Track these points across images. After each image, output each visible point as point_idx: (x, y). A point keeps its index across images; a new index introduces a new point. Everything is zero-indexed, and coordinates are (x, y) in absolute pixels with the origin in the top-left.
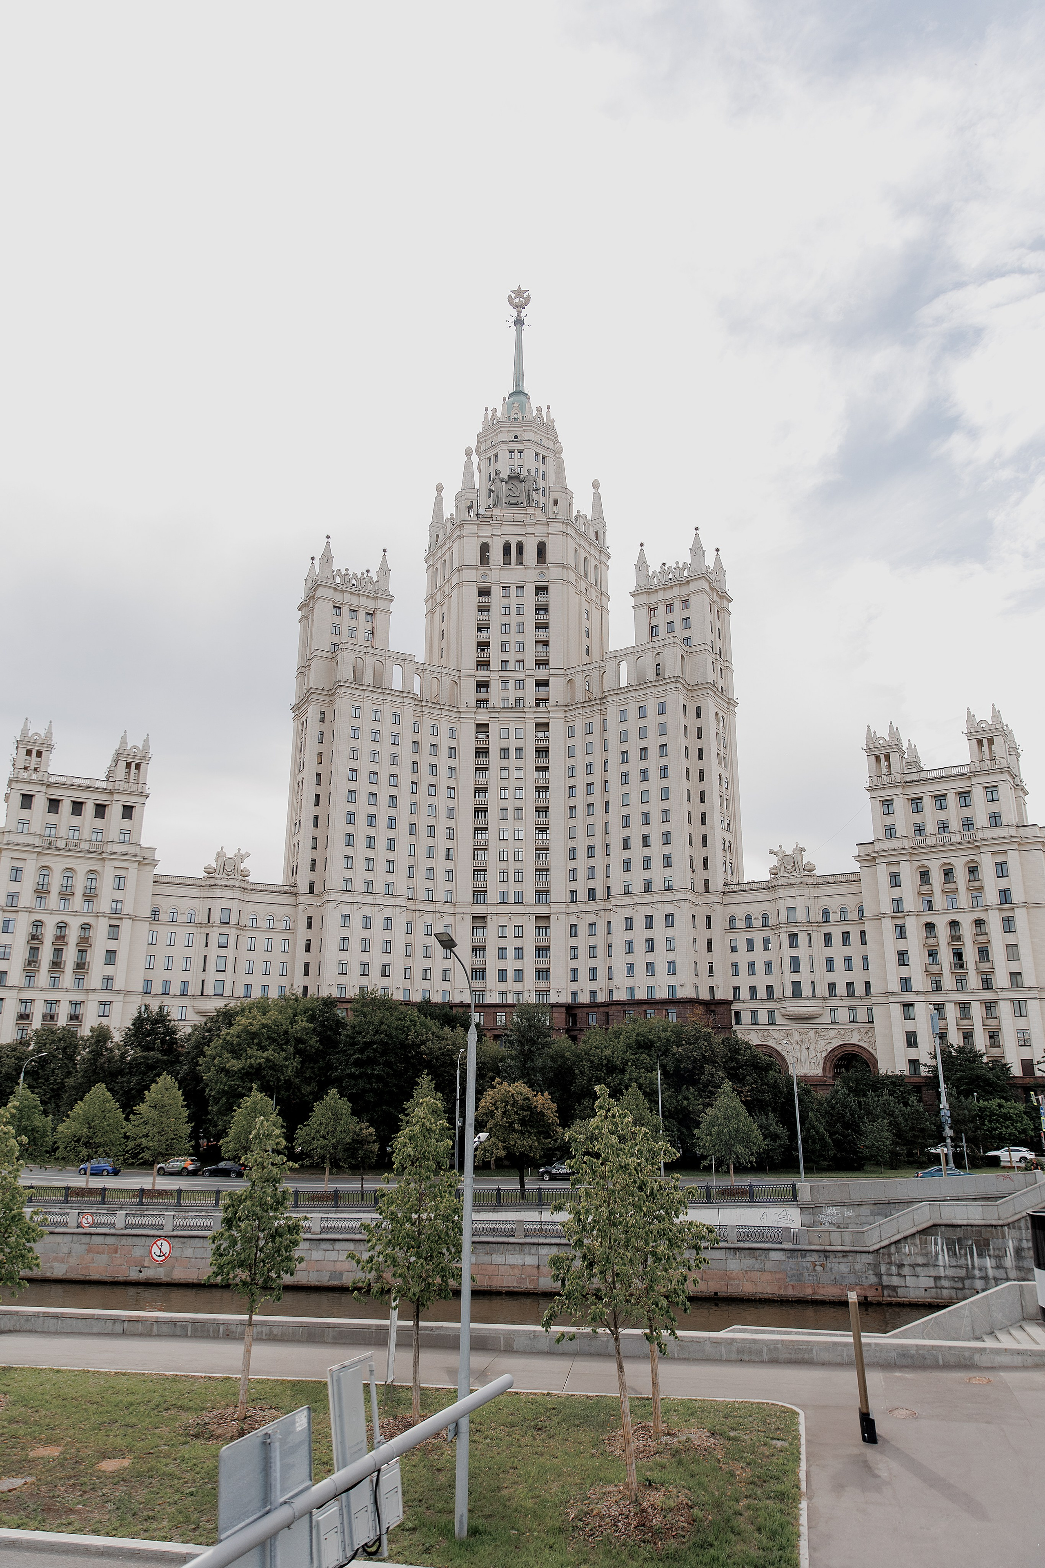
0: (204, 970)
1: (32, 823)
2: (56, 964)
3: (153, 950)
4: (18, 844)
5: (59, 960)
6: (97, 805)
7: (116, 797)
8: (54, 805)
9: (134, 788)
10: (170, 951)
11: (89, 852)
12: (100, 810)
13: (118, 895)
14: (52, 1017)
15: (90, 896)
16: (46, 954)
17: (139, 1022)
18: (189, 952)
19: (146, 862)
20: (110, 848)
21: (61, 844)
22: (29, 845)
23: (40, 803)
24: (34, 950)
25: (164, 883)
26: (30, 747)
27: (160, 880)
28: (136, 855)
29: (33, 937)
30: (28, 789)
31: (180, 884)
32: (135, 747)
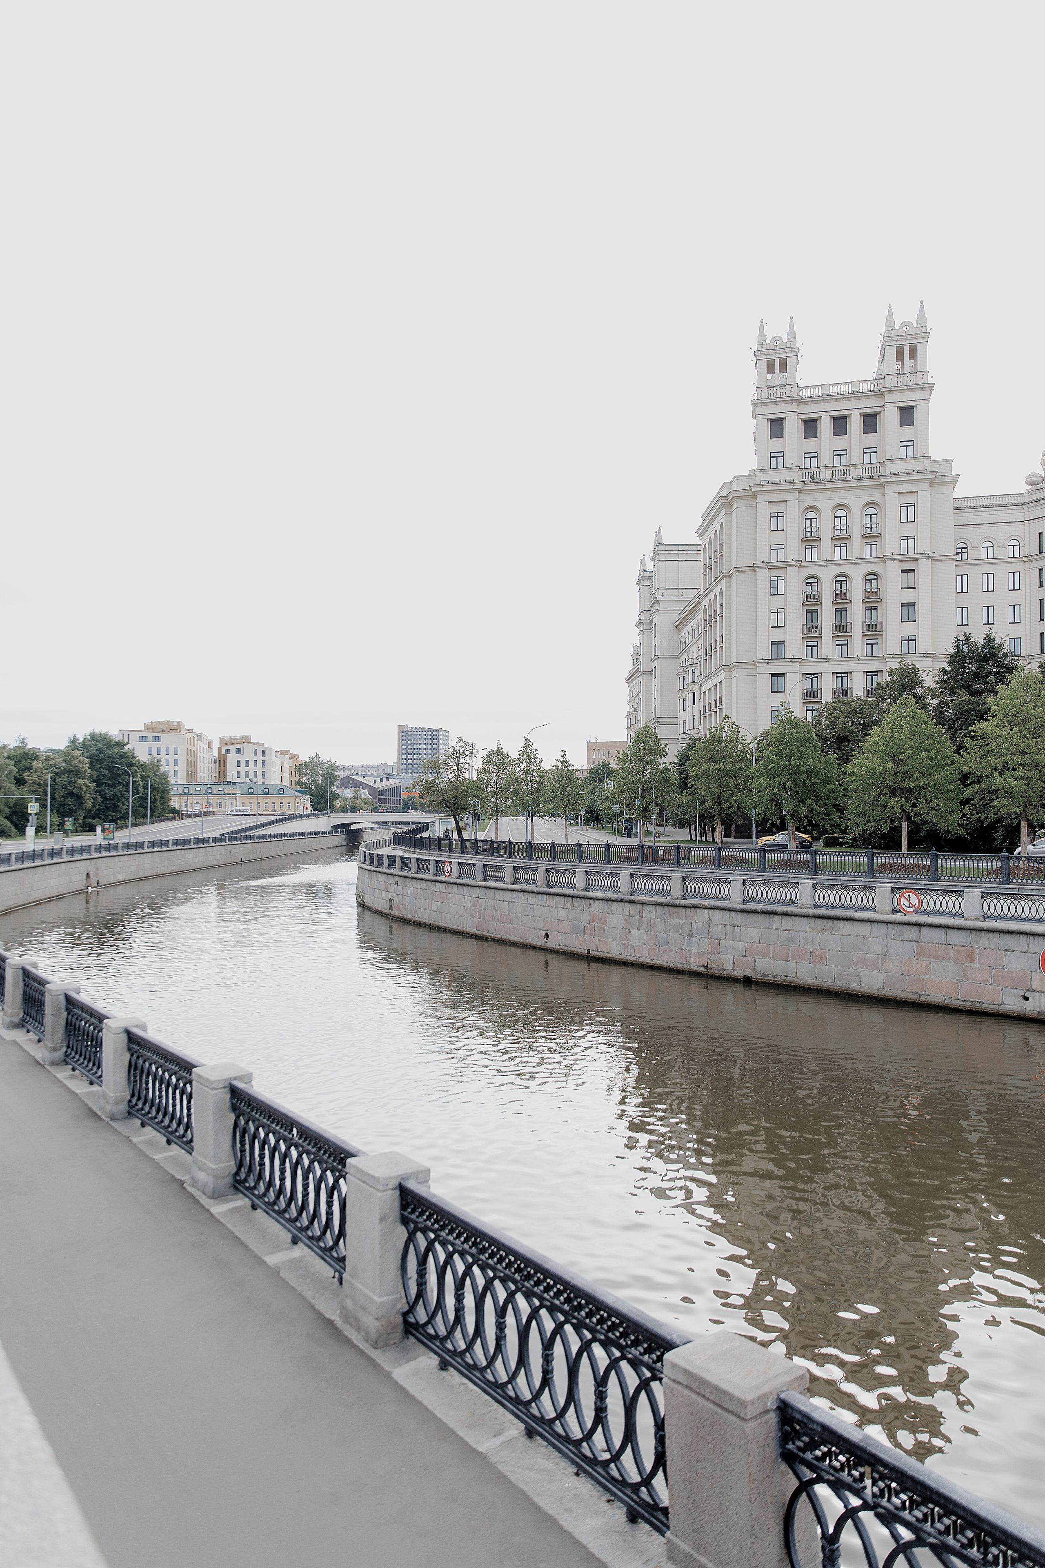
0: (1042, 620)
1: (787, 455)
2: (841, 628)
3: (964, 600)
4: (773, 483)
5: (844, 623)
6: (865, 416)
7: (888, 398)
8: (810, 426)
9: (910, 381)
10: (989, 599)
11: (862, 478)
12: (870, 422)
13: (908, 530)
14: (845, 693)
15: (871, 537)
16: (827, 617)
17: (958, 659)
18: (1015, 598)
19: (939, 480)
20: (889, 468)
21: (826, 475)
22: (786, 482)
23: (793, 427)
24: (812, 613)
25: (969, 508)
26: (770, 357)
27: (963, 505)
28: (925, 472)
29: (808, 597)
30: (776, 411)
31: (993, 506)
32: (906, 324)
